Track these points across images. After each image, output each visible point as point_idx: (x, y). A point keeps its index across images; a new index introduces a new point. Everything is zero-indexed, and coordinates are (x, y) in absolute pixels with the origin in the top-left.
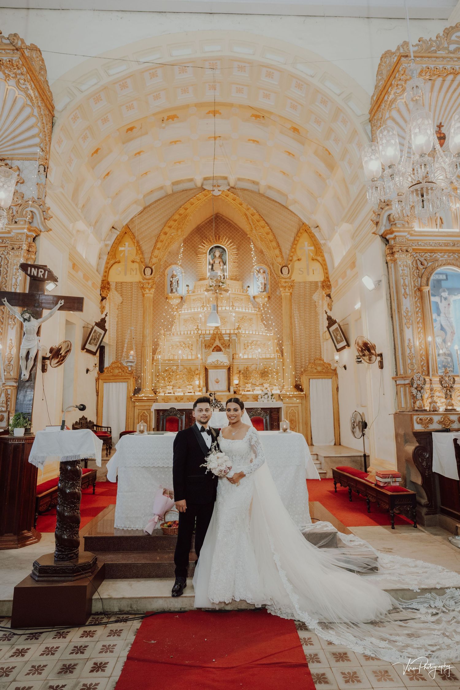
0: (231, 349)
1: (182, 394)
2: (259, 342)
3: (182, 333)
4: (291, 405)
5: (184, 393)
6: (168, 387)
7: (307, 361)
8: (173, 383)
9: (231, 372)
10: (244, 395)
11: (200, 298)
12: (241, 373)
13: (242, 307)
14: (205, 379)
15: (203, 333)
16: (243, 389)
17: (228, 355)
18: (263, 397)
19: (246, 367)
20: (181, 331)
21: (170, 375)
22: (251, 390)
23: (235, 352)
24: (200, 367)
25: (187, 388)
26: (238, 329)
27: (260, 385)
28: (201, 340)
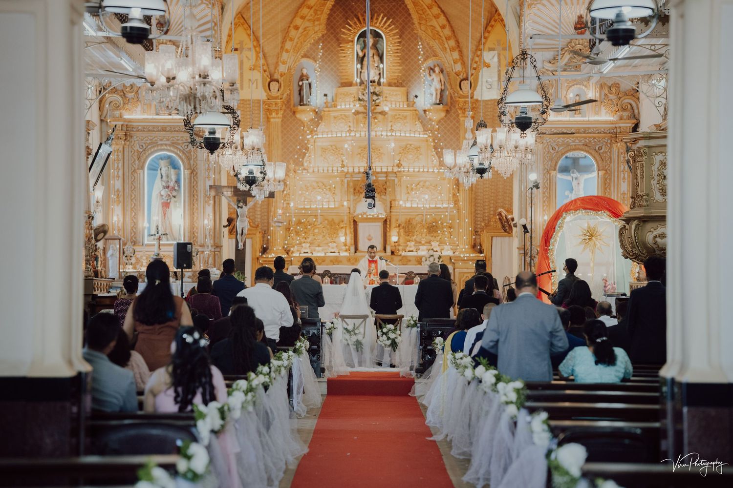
0: (388, 196)
1: (323, 255)
2: (427, 183)
3: (321, 169)
4: (465, 270)
5: (325, 253)
6: (303, 245)
7: (492, 212)
8: (310, 239)
9: (388, 226)
10: (404, 256)
11: (345, 115)
12: (401, 227)
13: (405, 131)
14: (353, 235)
15: (350, 171)
16: (404, 248)
17: (384, 203)
18: (428, 259)
19: (408, 218)
20: (318, 167)
21: (306, 228)
22: (414, 251)
23: (394, 198)
24: (346, 218)
25: (329, 246)
26: (399, 166)
27: (426, 243)
28: (347, 181)
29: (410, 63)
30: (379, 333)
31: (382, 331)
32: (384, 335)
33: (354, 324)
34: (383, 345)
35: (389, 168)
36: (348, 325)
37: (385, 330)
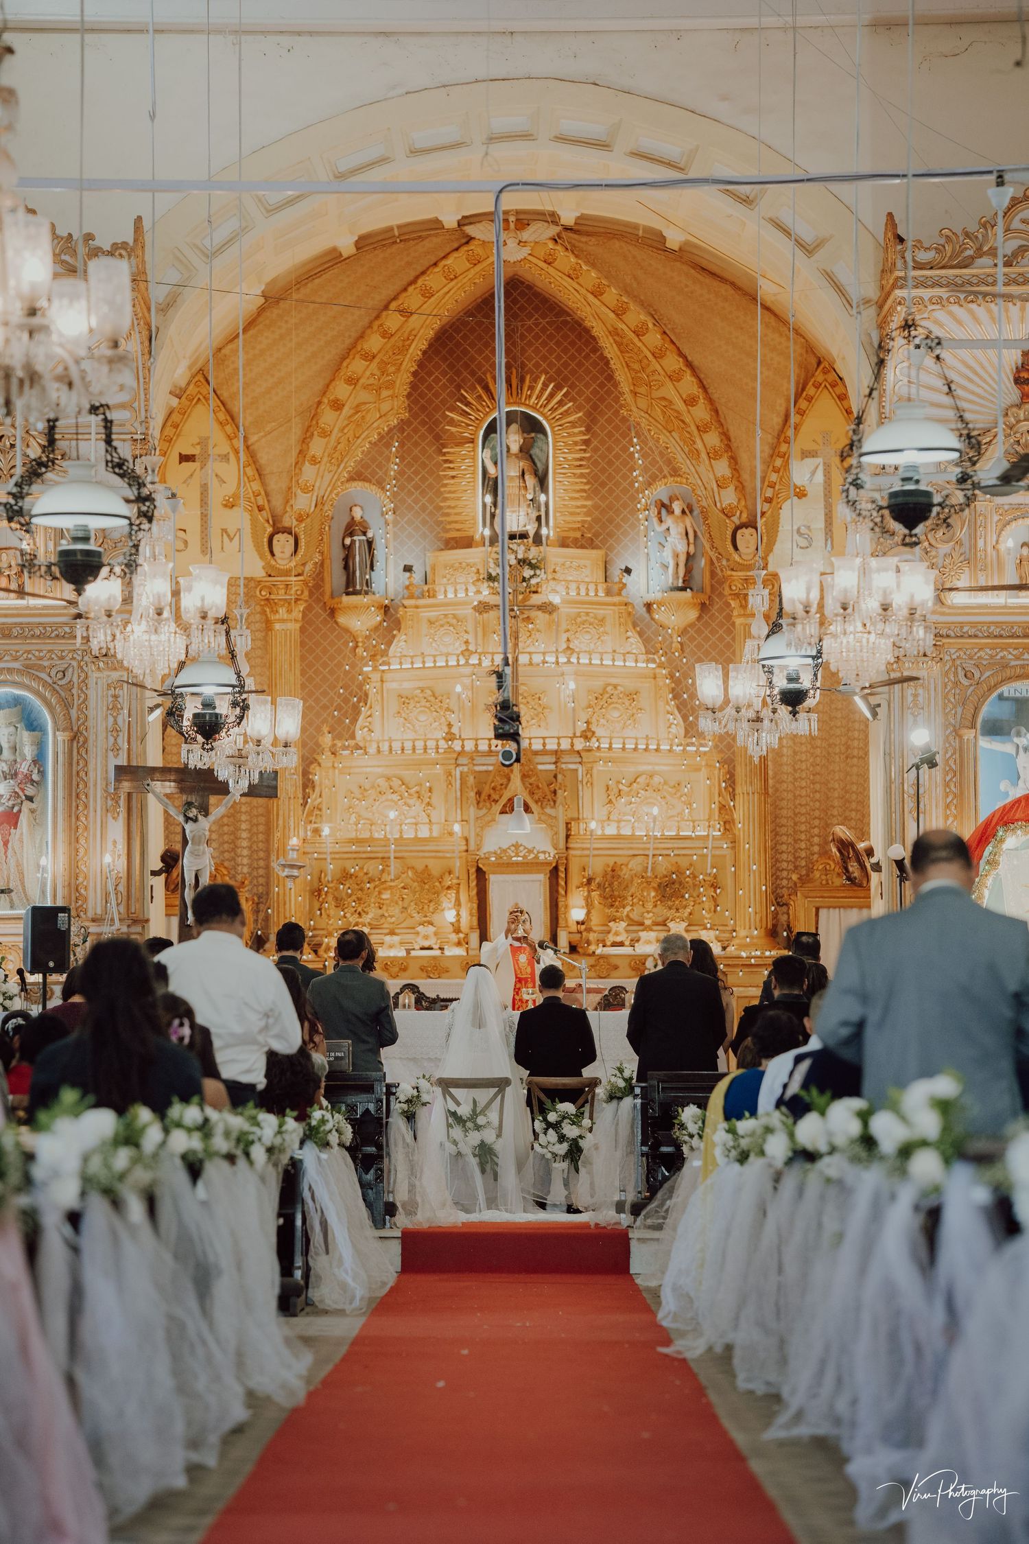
0: (561, 809)
1: (403, 953)
2: (657, 779)
3: (397, 746)
5: (408, 951)
7: (816, 849)
8: (370, 915)
9: (562, 883)
10: (602, 957)
11: (455, 616)
12: (593, 886)
13: (602, 654)
14: (475, 906)
15: (467, 748)
16: (601, 936)
17: (551, 827)
19: (611, 864)
20: (391, 741)
21: (361, 890)
22: (627, 943)
23: (576, 816)
24: (458, 864)
25: (418, 933)
26: (587, 735)
27: (657, 924)
28: (461, 773)
29: (611, 491)
30: (539, 1125)
31: (545, 1120)
32: (551, 1131)
33: (475, 1102)
34: (549, 1156)
35: (562, 741)
36: (458, 1104)
37: (552, 1117)
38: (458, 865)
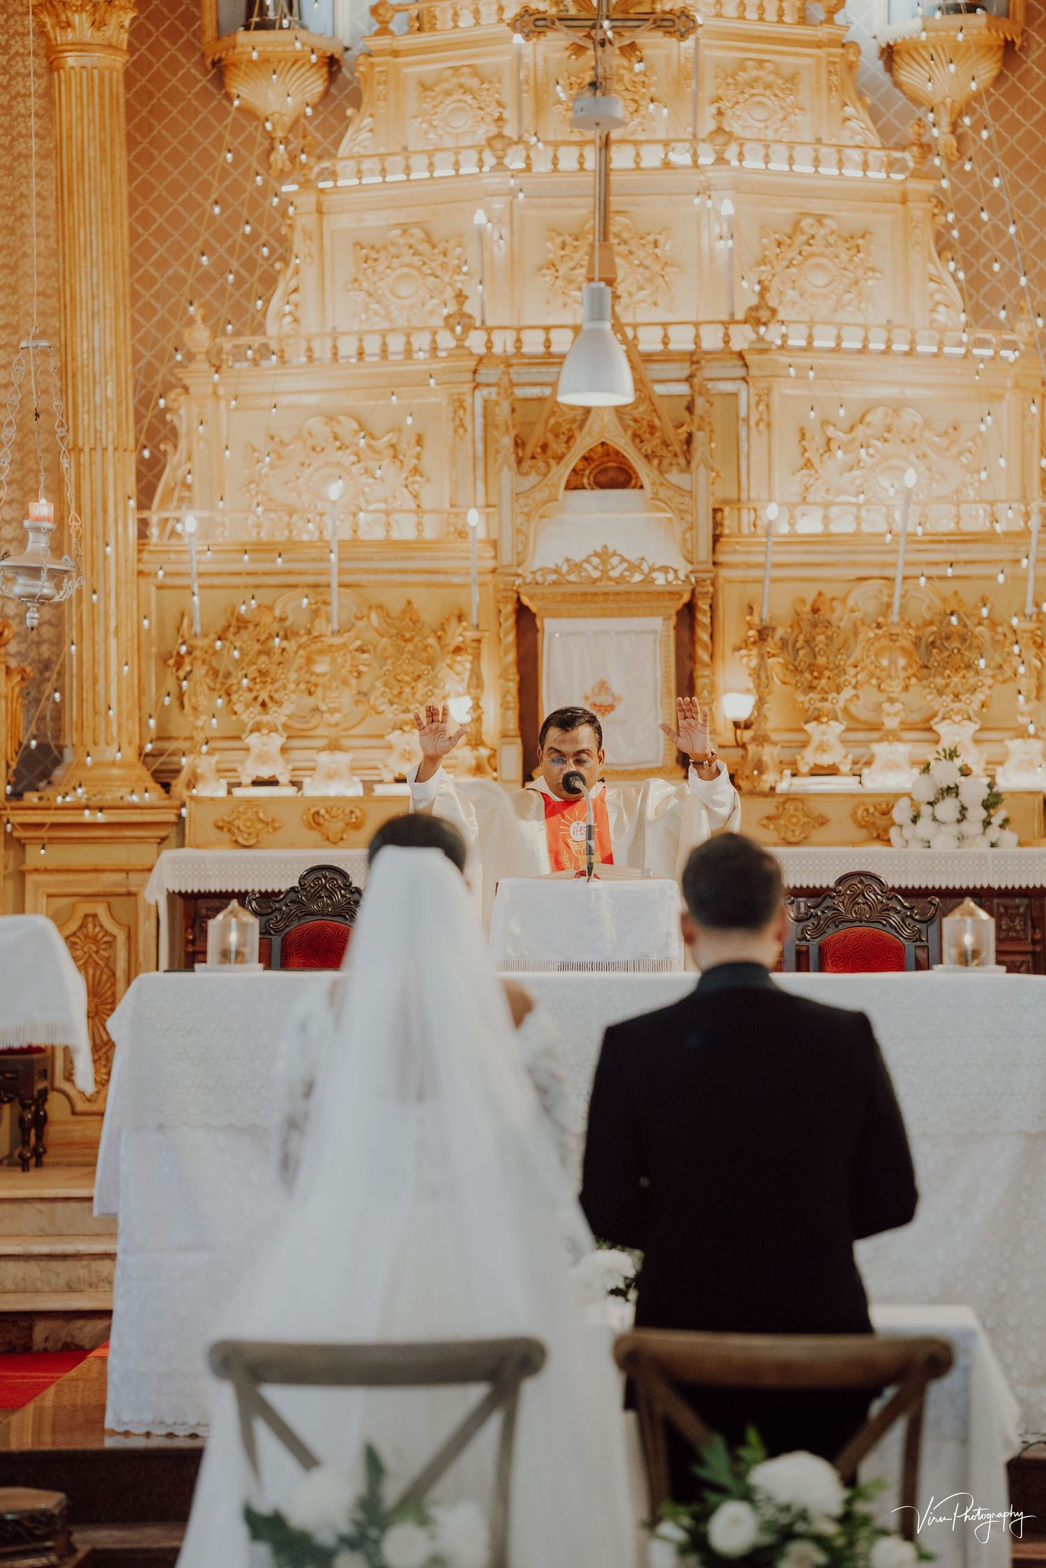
0: (702, 473)
1: (357, 790)
2: (909, 417)
3: (348, 347)
5: (368, 786)
6: (253, 740)
8: (288, 709)
9: (703, 635)
10: (789, 798)
12: (770, 646)
13: (791, 145)
14: (513, 687)
15: (498, 349)
16: (787, 755)
17: (681, 512)
18: (926, 810)
19: (810, 598)
20: (335, 335)
21: (268, 653)
22: (845, 767)
23: (733, 494)
24: (476, 598)
25: (390, 747)
26: (758, 316)
27: (908, 727)
28: (486, 401)
35: (705, 331)
38: (475, 600)
